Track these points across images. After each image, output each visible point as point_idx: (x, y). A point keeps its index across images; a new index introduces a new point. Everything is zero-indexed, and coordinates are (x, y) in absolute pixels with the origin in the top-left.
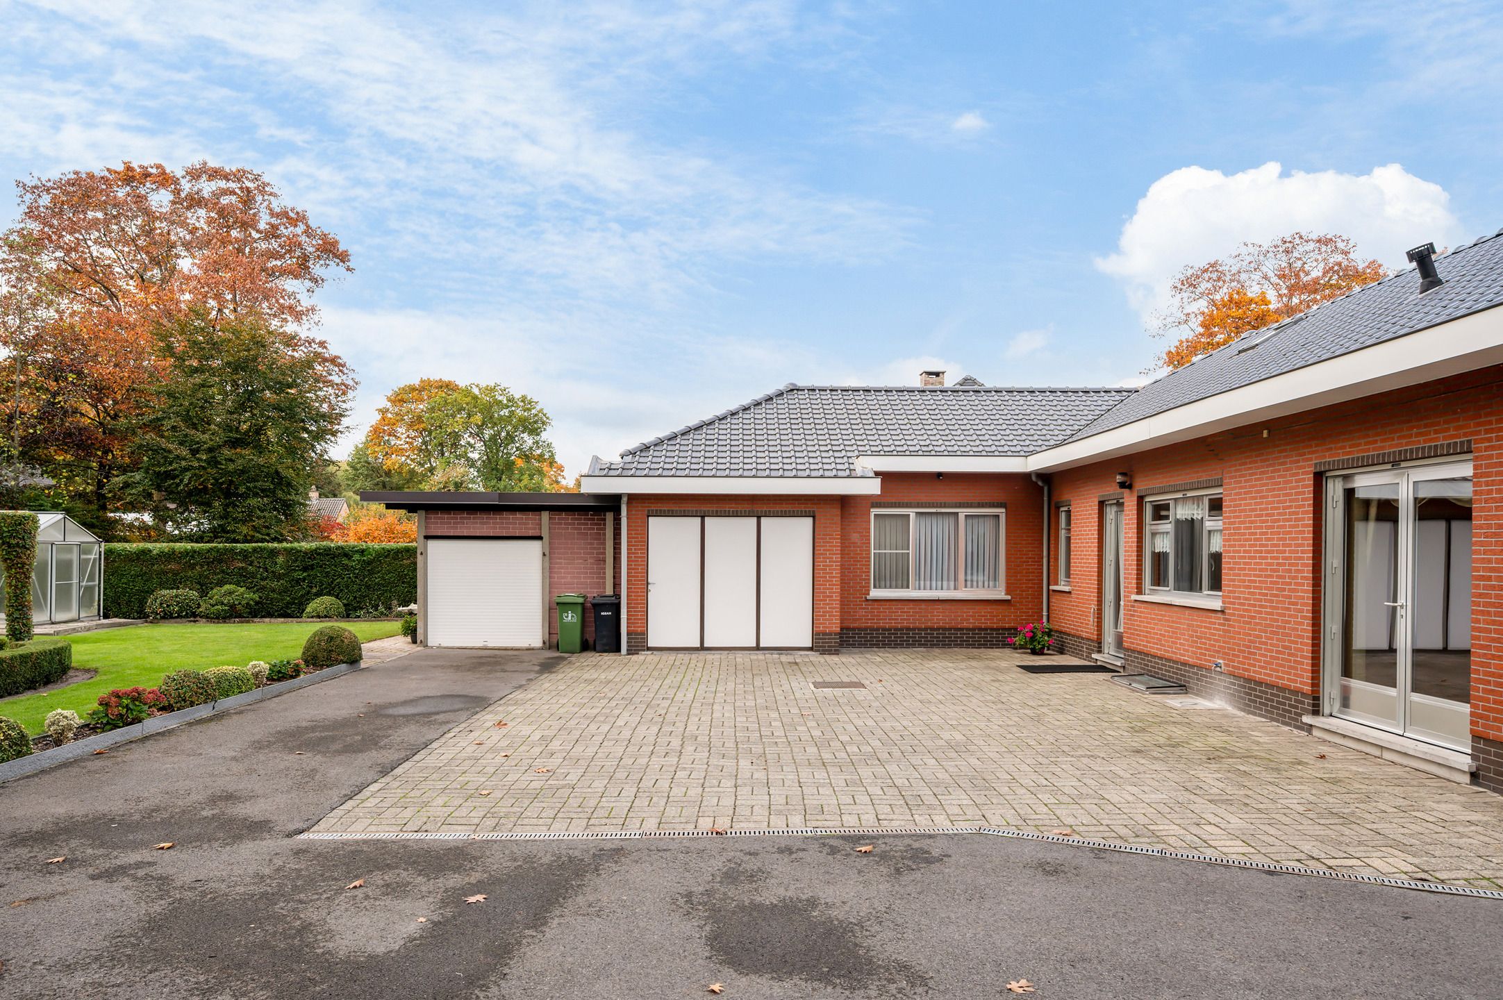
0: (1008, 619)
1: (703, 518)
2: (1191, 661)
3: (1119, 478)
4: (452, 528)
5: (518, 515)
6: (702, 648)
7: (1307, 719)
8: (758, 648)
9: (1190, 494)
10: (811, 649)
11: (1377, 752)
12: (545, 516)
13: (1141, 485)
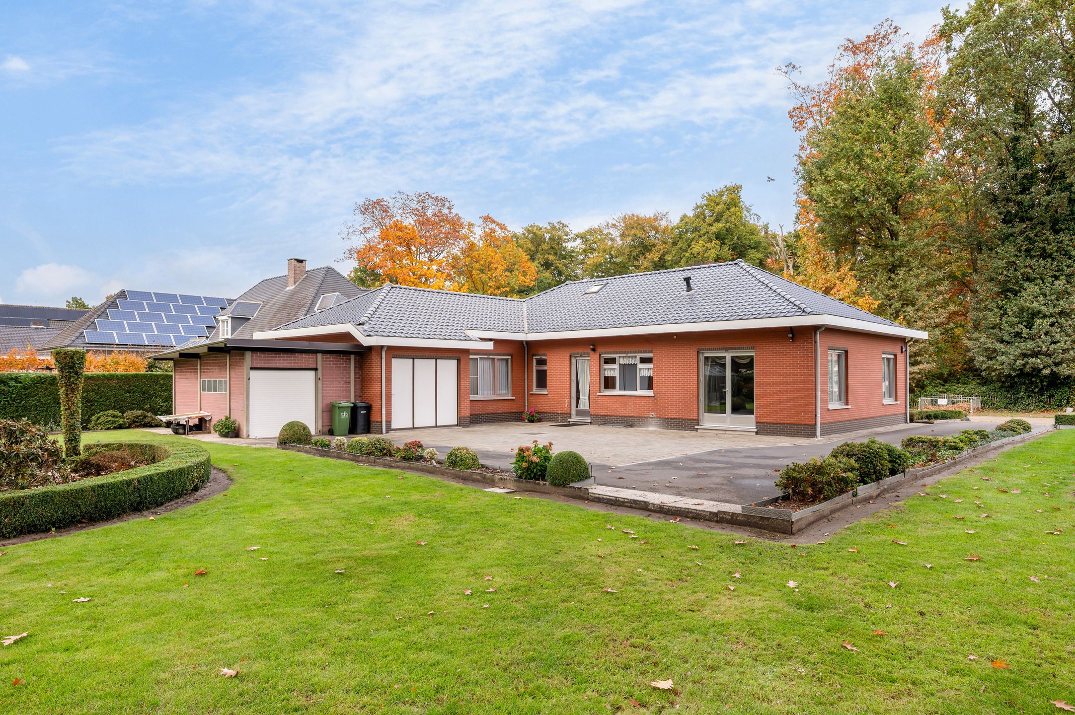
0: (514, 408)
1: (413, 359)
2: (635, 415)
3: (592, 347)
4: (266, 363)
5: (304, 355)
6: (414, 428)
7: (696, 427)
8: (436, 426)
9: (629, 355)
10: (457, 425)
11: (724, 432)
12: (319, 356)
13: (599, 350)
